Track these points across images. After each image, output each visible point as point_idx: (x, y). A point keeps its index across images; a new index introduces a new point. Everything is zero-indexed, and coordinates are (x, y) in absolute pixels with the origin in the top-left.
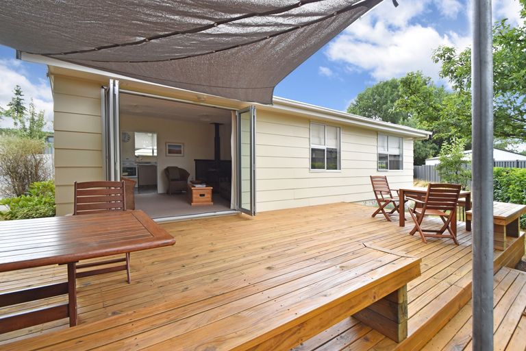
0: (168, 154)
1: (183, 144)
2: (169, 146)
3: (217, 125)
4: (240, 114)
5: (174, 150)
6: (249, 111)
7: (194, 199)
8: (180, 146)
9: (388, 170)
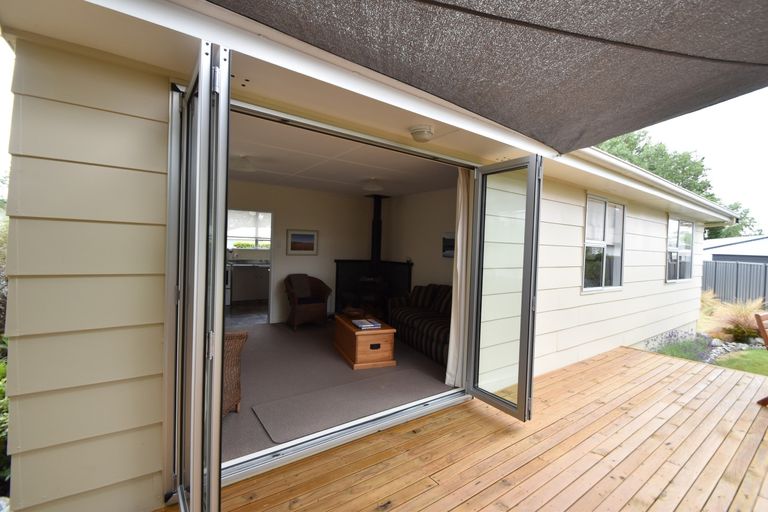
0: (290, 252)
1: (317, 231)
2: (293, 235)
3: (378, 199)
4: (484, 177)
5: (300, 244)
6: (526, 167)
7: (360, 356)
8: (312, 236)
9: (678, 281)
